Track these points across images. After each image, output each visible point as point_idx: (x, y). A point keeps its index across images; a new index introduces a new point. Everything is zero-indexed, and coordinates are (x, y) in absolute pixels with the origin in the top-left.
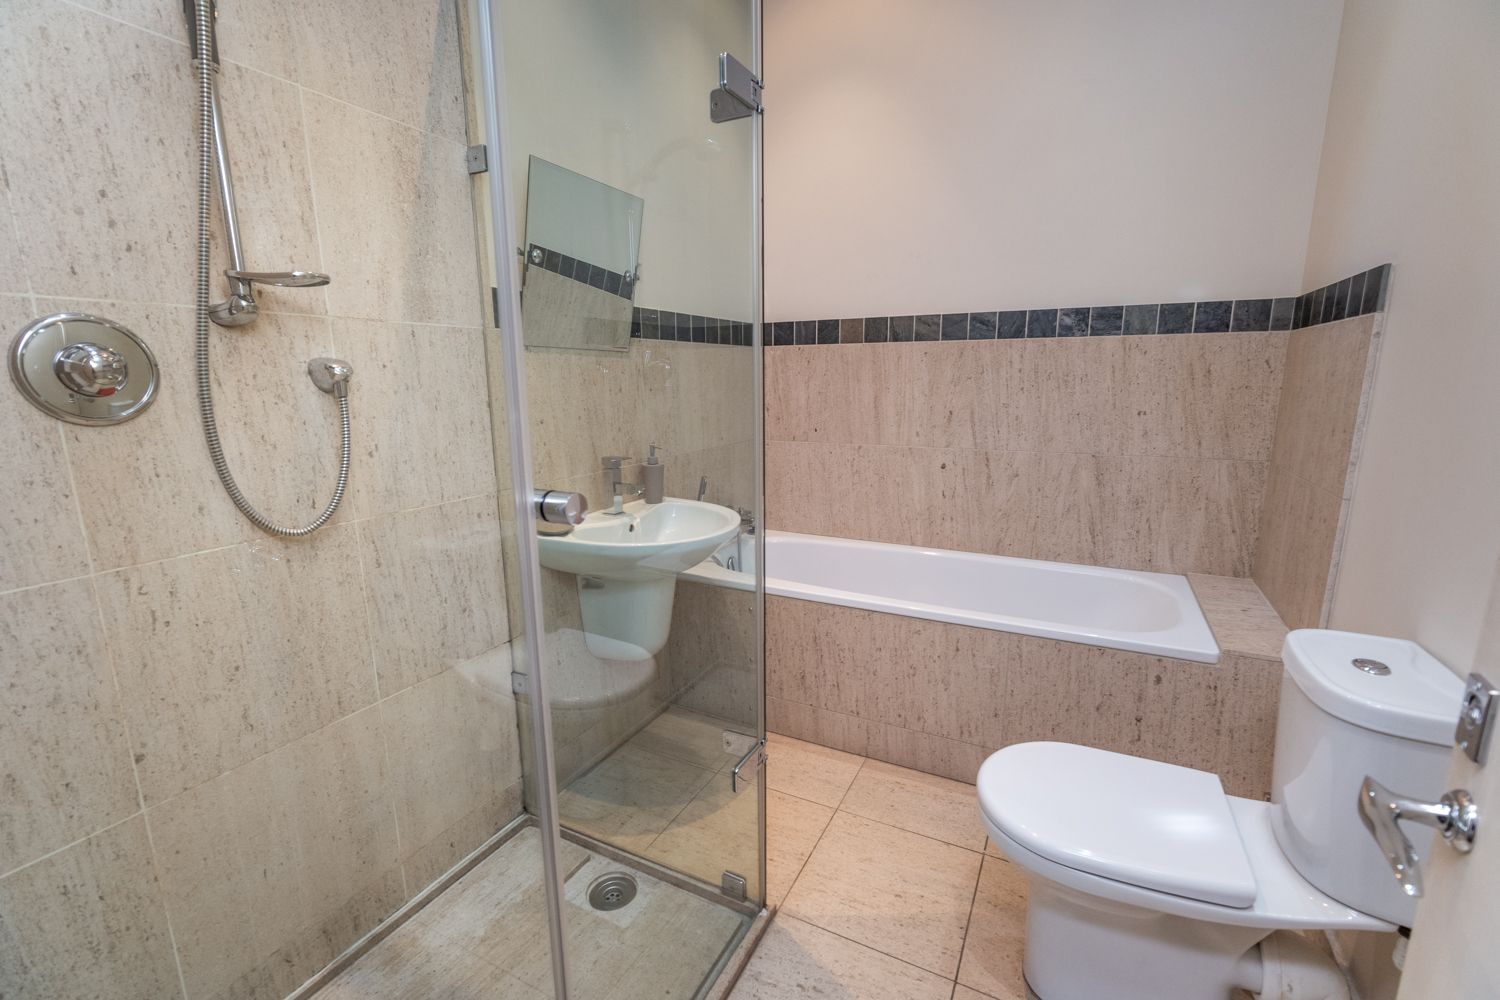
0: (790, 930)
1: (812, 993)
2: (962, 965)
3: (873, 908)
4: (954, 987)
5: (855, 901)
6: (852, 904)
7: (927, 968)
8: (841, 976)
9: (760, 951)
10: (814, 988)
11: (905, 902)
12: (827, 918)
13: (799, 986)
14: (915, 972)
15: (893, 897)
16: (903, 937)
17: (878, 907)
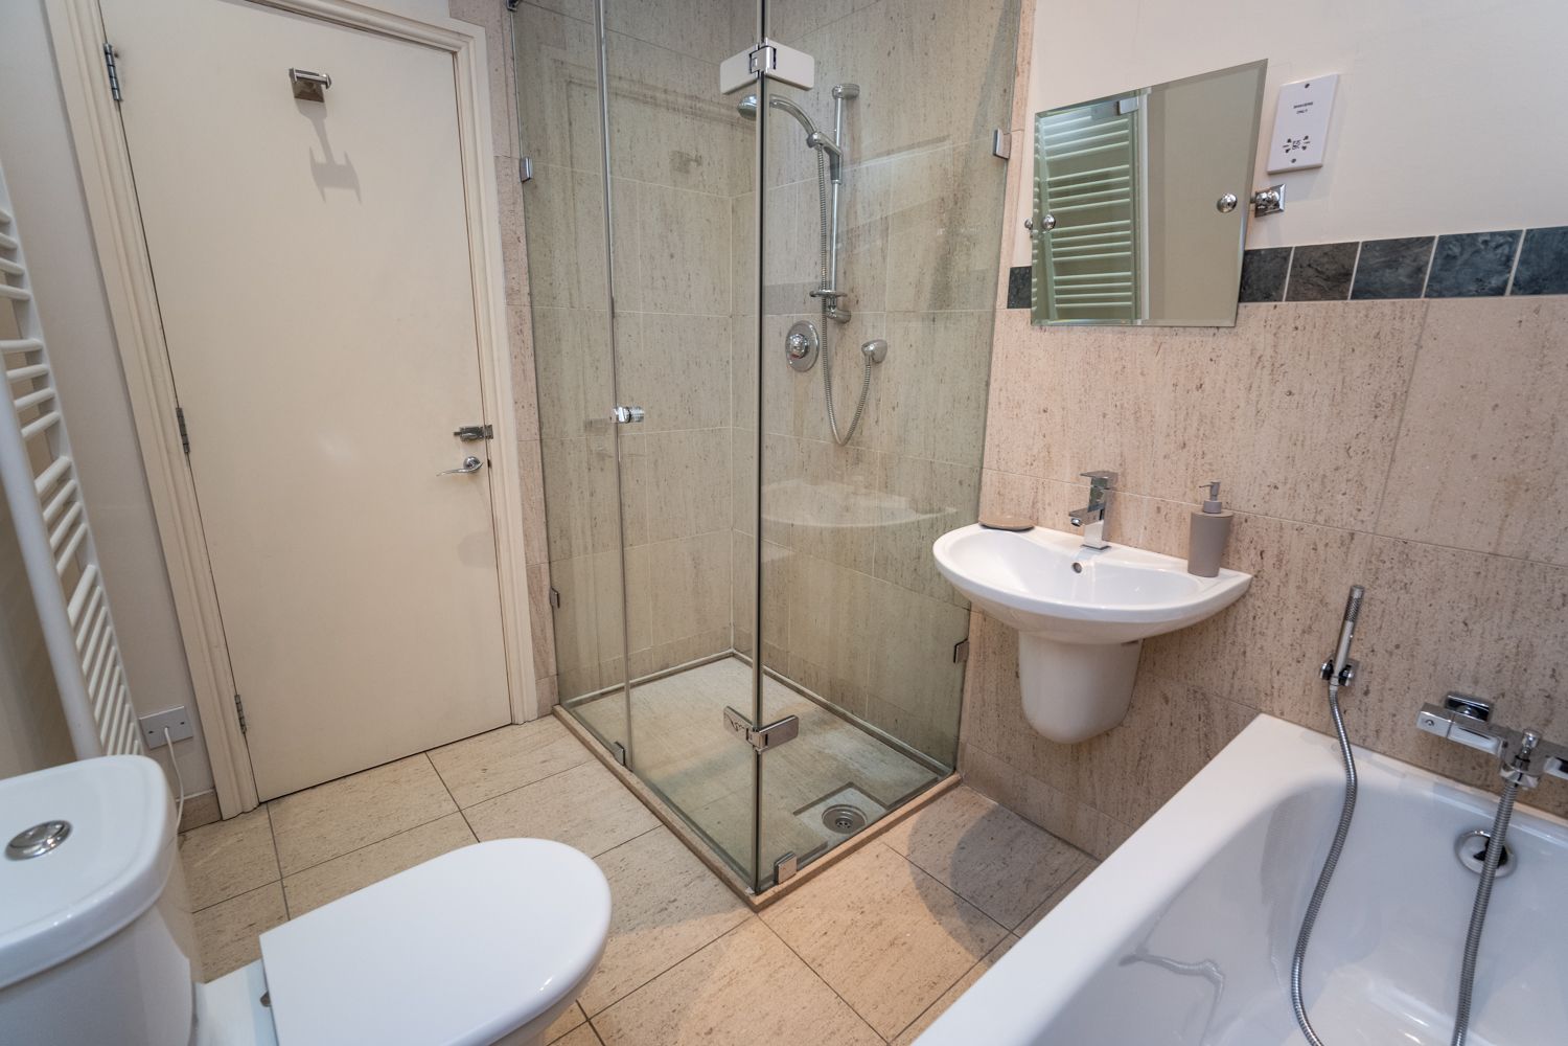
0: (730, 915)
1: (664, 905)
2: (597, 1039)
3: (710, 996)
4: (586, 1015)
5: (729, 984)
6: (727, 979)
7: (617, 1005)
8: (662, 931)
9: (722, 888)
10: (666, 909)
11: (698, 1034)
12: (724, 949)
13: (675, 900)
14: (623, 991)
15: (713, 1025)
16: (662, 1004)
17: (708, 1002)
